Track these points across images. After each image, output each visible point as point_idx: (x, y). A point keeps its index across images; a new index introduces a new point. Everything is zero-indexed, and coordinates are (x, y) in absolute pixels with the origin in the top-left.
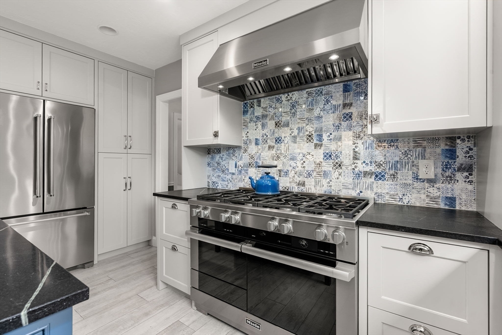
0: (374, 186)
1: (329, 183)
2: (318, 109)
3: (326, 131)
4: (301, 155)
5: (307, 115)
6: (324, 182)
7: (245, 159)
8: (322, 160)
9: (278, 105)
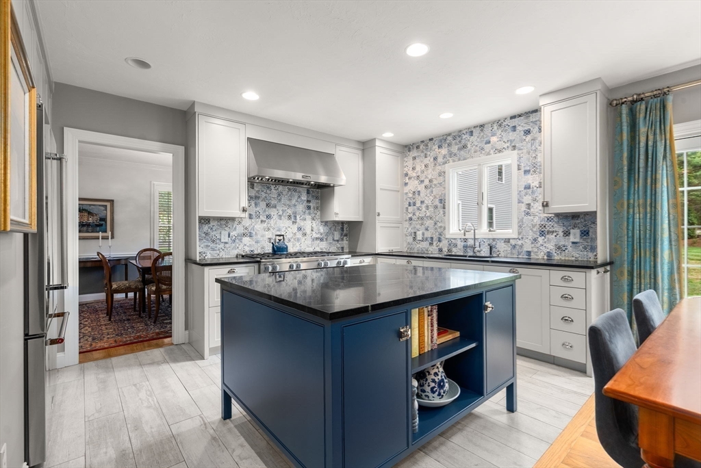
0: (320, 244)
2: (294, 200)
3: (299, 214)
5: (288, 202)
6: (298, 244)
7: (240, 229)
8: (296, 231)
9: (268, 191)
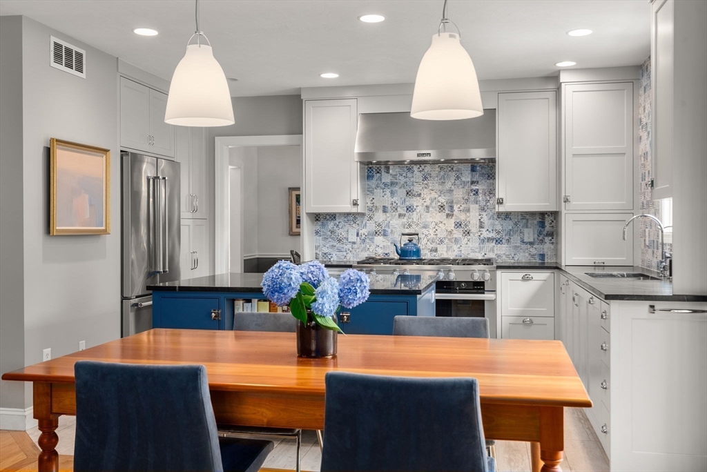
0: (495, 249)
1: (459, 248)
2: (450, 183)
3: (457, 203)
4: (434, 223)
5: (439, 187)
6: (455, 247)
7: (371, 226)
8: (453, 229)
9: (409, 175)
